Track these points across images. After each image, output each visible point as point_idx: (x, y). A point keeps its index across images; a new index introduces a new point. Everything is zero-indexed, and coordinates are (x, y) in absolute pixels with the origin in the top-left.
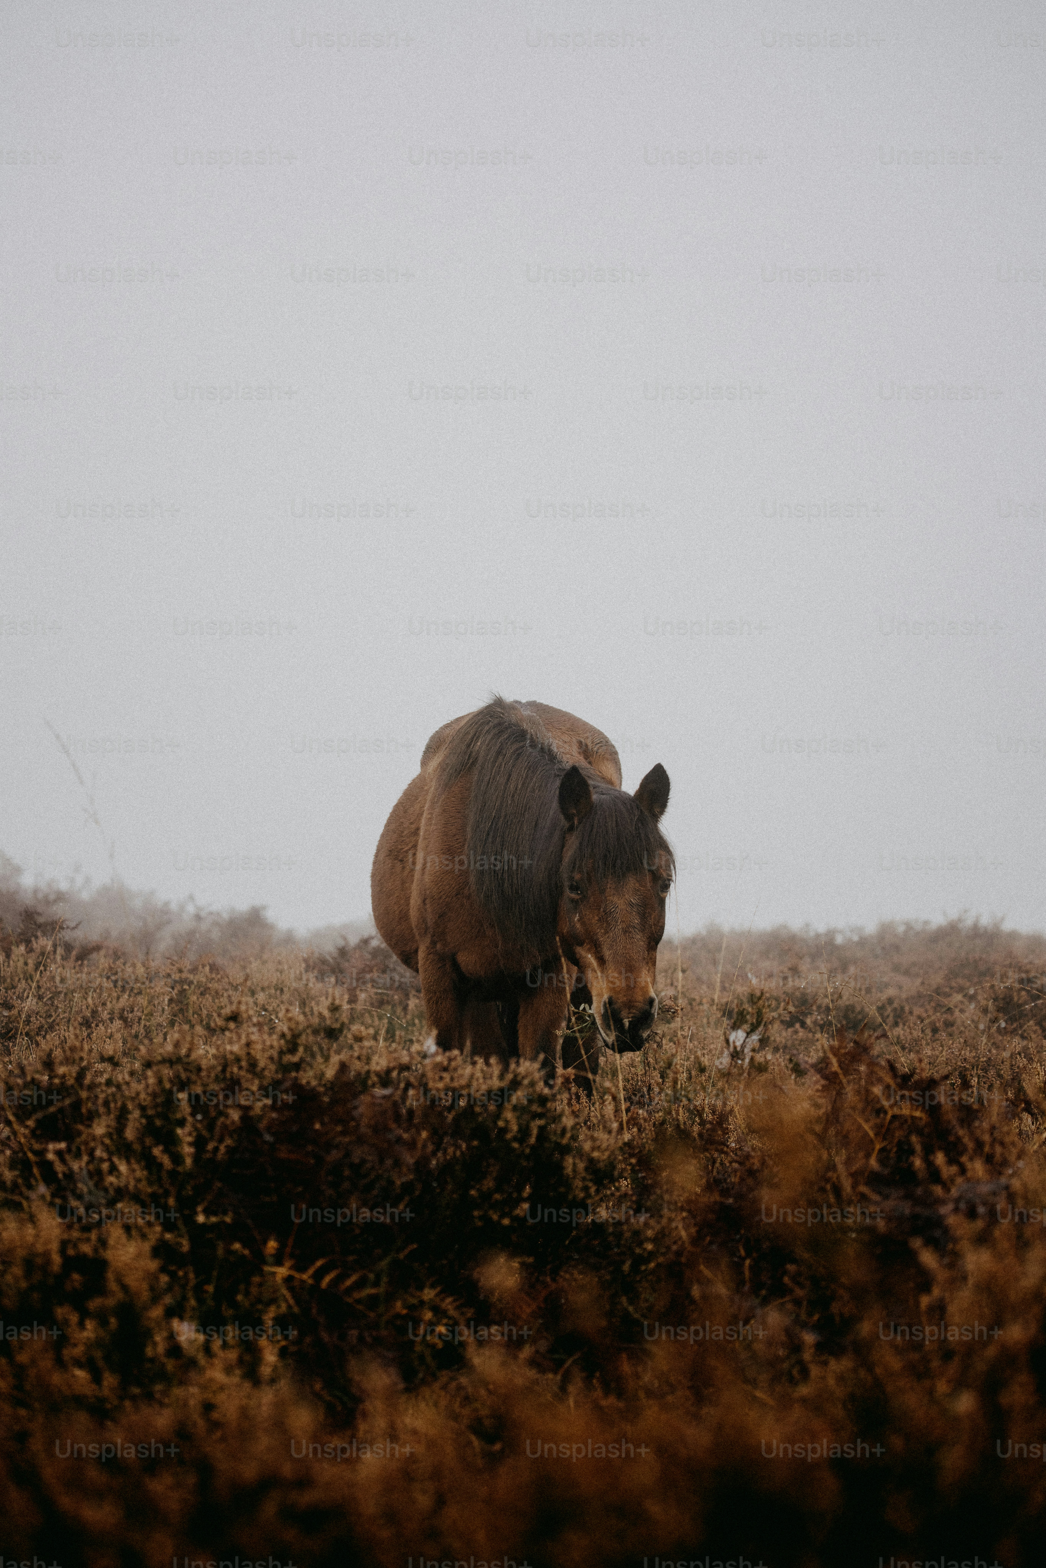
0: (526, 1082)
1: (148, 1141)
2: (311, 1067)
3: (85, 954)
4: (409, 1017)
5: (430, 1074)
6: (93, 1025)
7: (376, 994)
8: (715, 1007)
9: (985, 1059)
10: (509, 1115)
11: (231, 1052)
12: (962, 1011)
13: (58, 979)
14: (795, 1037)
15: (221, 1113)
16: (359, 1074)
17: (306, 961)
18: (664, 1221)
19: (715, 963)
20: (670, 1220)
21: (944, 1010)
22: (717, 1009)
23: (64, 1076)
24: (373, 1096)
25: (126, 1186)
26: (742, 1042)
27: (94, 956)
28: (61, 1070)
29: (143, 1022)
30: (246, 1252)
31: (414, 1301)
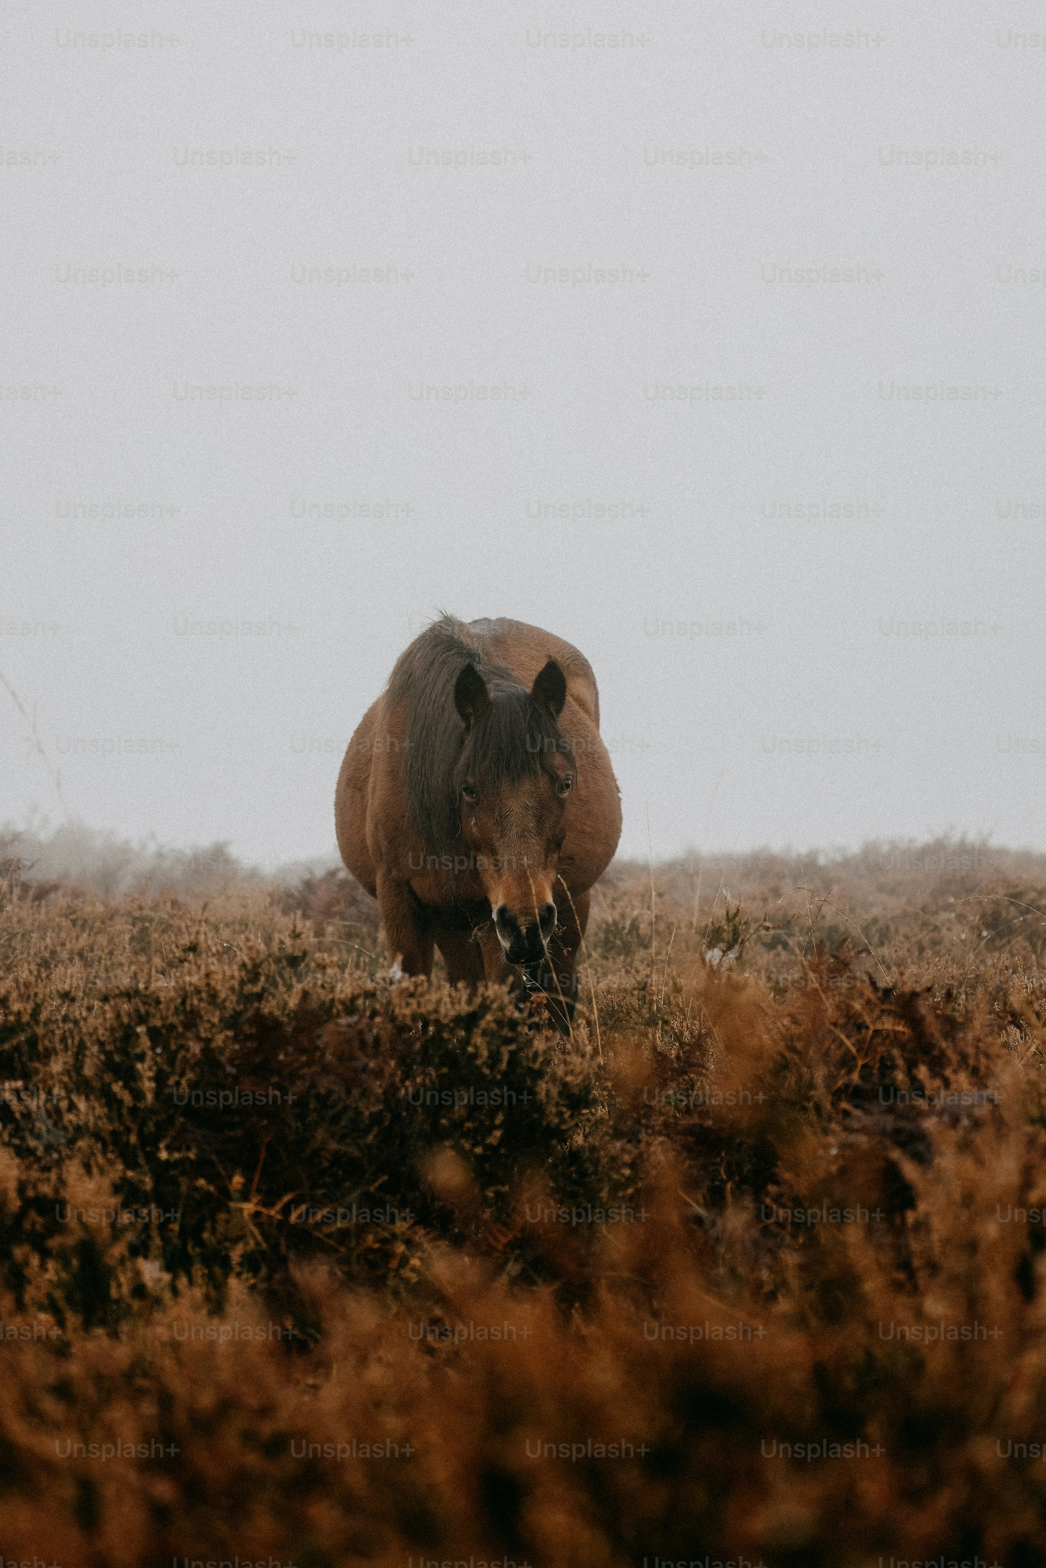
0: (495, 1006)
1: (108, 1077)
2: (274, 997)
3: (42, 893)
4: (378, 949)
5: (396, 1001)
6: (52, 966)
7: (345, 926)
8: (694, 931)
9: (973, 976)
10: (478, 1040)
11: (191, 984)
12: (949, 929)
13: (15, 919)
14: (777, 959)
15: (182, 1047)
16: (323, 1004)
17: (271, 895)
18: (642, 1146)
19: (693, 886)
20: (649, 1144)
21: (931, 928)
22: (696, 933)
23: (19, 1013)
24: (338, 1025)
25: (86, 1124)
26: (717, 961)
27: (52, 896)
28: (16, 1007)
29: (103, 962)
30: (212, 1188)
31: (386, 1234)
